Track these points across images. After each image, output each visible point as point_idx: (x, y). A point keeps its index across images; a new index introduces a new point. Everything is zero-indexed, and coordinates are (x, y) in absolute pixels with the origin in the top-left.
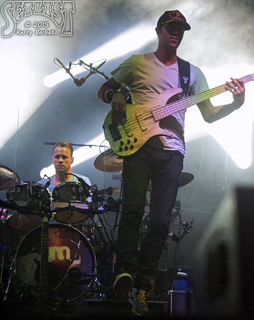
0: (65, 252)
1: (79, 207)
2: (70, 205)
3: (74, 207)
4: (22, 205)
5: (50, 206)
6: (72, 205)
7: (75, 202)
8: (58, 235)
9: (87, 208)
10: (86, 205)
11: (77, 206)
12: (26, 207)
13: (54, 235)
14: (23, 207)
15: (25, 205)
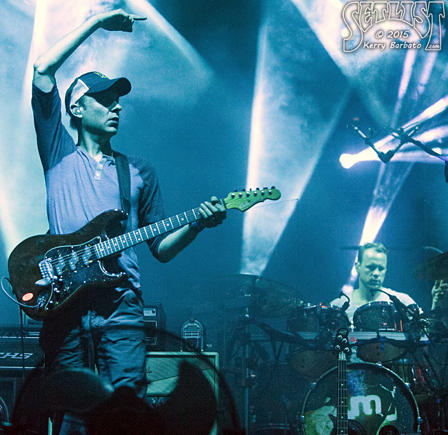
0: (373, 403)
1: (392, 338)
2: (378, 336)
3: (385, 337)
4: (308, 338)
5: (349, 337)
6: (382, 334)
7: (386, 331)
8: (362, 378)
9: (404, 339)
10: (403, 335)
11: (389, 336)
12: (315, 341)
13: (356, 379)
14: (310, 341)
15: (313, 338)
